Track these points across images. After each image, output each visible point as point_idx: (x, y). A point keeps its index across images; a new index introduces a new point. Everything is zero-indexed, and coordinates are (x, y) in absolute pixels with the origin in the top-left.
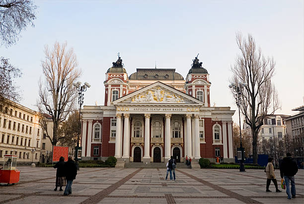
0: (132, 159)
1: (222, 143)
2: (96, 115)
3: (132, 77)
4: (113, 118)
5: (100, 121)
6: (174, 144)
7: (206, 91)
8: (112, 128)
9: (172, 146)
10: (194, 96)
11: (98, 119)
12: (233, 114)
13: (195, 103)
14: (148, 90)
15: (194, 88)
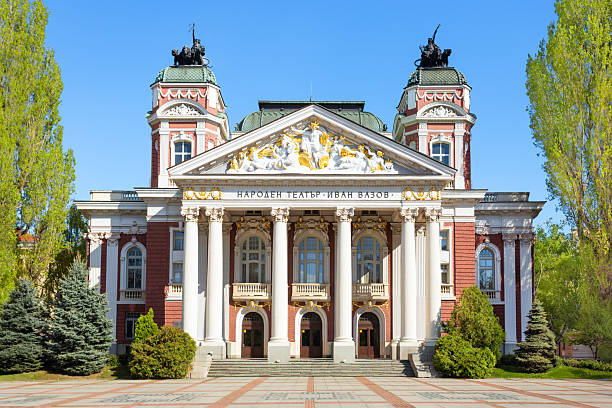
0: (236, 348)
1: (503, 299)
2: (128, 221)
4: (176, 225)
5: (141, 238)
6: (361, 303)
7: (459, 141)
8: (174, 256)
9: (355, 310)
10: (423, 149)
11: (134, 230)
12: (535, 213)
13: (430, 172)
14: (282, 132)
15: (423, 130)
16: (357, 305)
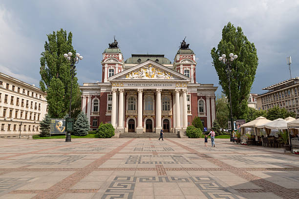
0: (127, 129)
1: (206, 115)
2: (94, 92)
3: (127, 62)
4: (109, 93)
5: (98, 97)
6: (164, 116)
7: (192, 70)
8: (109, 102)
9: (162, 118)
10: (182, 73)
11: (96, 94)
12: (215, 90)
13: (183, 79)
14: (141, 67)
15: (181, 66)
16: (163, 117)
